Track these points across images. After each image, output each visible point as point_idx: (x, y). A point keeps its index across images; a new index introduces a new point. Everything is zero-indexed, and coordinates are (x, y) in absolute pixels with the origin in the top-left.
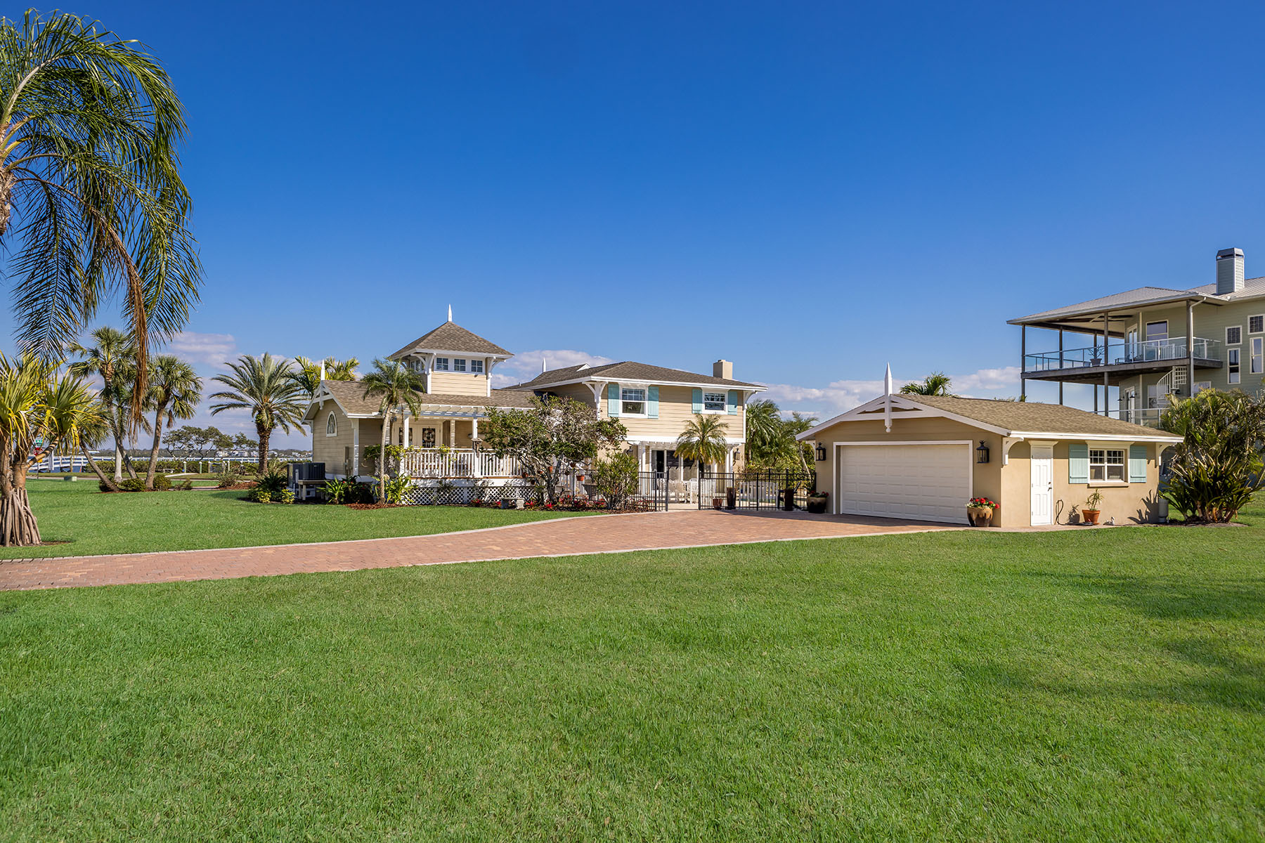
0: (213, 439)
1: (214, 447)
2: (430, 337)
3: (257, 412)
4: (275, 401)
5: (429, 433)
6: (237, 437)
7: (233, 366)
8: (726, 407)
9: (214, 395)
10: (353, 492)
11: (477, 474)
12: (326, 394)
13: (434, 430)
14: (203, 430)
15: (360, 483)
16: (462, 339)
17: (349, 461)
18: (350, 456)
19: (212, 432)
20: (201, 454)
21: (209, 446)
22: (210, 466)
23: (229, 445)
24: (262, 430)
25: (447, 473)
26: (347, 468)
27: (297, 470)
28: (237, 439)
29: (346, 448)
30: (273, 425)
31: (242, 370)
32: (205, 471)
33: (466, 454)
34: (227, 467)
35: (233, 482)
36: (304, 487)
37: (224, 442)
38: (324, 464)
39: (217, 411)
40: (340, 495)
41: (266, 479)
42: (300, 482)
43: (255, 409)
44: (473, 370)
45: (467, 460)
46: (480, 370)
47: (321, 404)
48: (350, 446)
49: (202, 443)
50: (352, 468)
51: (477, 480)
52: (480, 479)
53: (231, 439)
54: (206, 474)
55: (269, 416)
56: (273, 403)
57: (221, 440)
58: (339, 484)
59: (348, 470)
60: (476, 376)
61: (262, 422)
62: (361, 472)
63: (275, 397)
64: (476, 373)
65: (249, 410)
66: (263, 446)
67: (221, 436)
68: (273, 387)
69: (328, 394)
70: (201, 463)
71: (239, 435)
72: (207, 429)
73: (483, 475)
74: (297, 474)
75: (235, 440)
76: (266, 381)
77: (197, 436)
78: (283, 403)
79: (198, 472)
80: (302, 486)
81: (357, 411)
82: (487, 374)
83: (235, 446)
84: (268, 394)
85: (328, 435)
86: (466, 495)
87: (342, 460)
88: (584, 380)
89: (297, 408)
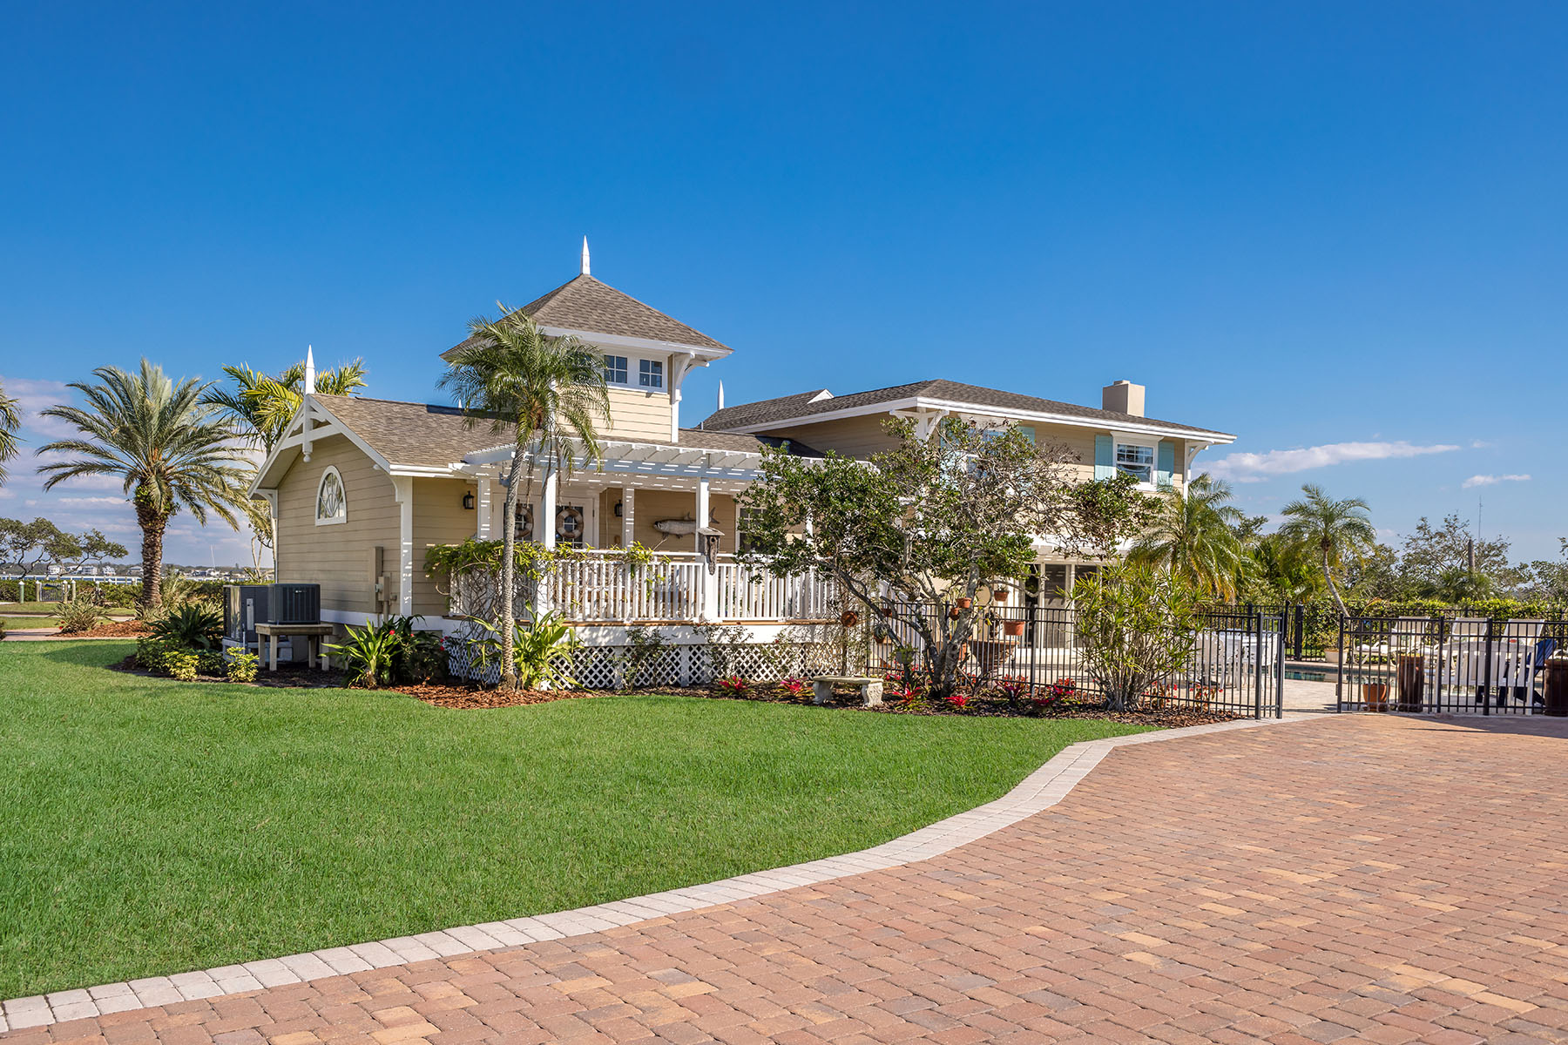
0: (44, 542)
1: (46, 556)
2: (552, 303)
3: (135, 483)
4: (173, 460)
5: (571, 516)
6: (89, 538)
7: (84, 388)
8: (1155, 474)
9: (49, 448)
10: (414, 659)
11: (711, 616)
12: (318, 424)
13: (580, 510)
14: (25, 524)
15: (421, 634)
16: (620, 311)
17: (388, 580)
18: (387, 567)
19: (42, 529)
20: (25, 570)
21: (35, 554)
22: (39, 589)
23: (73, 552)
24: (150, 516)
25: (644, 612)
26: (381, 598)
27: (250, 601)
28: (87, 541)
29: (377, 549)
30: (172, 508)
31: (105, 396)
32: (30, 597)
33: (686, 564)
34: (71, 592)
35: (91, 622)
36: (274, 640)
37: (63, 547)
38: (318, 586)
39: (57, 479)
40: (381, 666)
41: (173, 618)
42: (264, 628)
43: (131, 476)
44: (644, 381)
45: (686, 582)
46: (657, 383)
47: (307, 449)
48: (386, 545)
49: (24, 547)
50: (396, 598)
51: (711, 628)
52: (716, 626)
53: (76, 540)
54: (32, 603)
55: (164, 487)
56: (170, 464)
57: (58, 544)
58: (377, 636)
59: (384, 602)
60: (648, 395)
61: (148, 499)
62: (419, 609)
63: (174, 452)
64: (650, 388)
65: (118, 480)
66: (150, 549)
67: (58, 536)
68: (170, 432)
69: (327, 423)
70: (21, 583)
71: (92, 534)
72: (33, 521)
73: (723, 617)
74: (250, 610)
75: (84, 542)
76: (155, 421)
77: (14, 535)
78: (191, 463)
79: (17, 600)
80: (266, 638)
81: (411, 460)
82: (671, 392)
83: (85, 555)
84: (159, 444)
85: (318, 522)
86: (685, 664)
87: (363, 578)
88: (894, 407)
89: (219, 473)
